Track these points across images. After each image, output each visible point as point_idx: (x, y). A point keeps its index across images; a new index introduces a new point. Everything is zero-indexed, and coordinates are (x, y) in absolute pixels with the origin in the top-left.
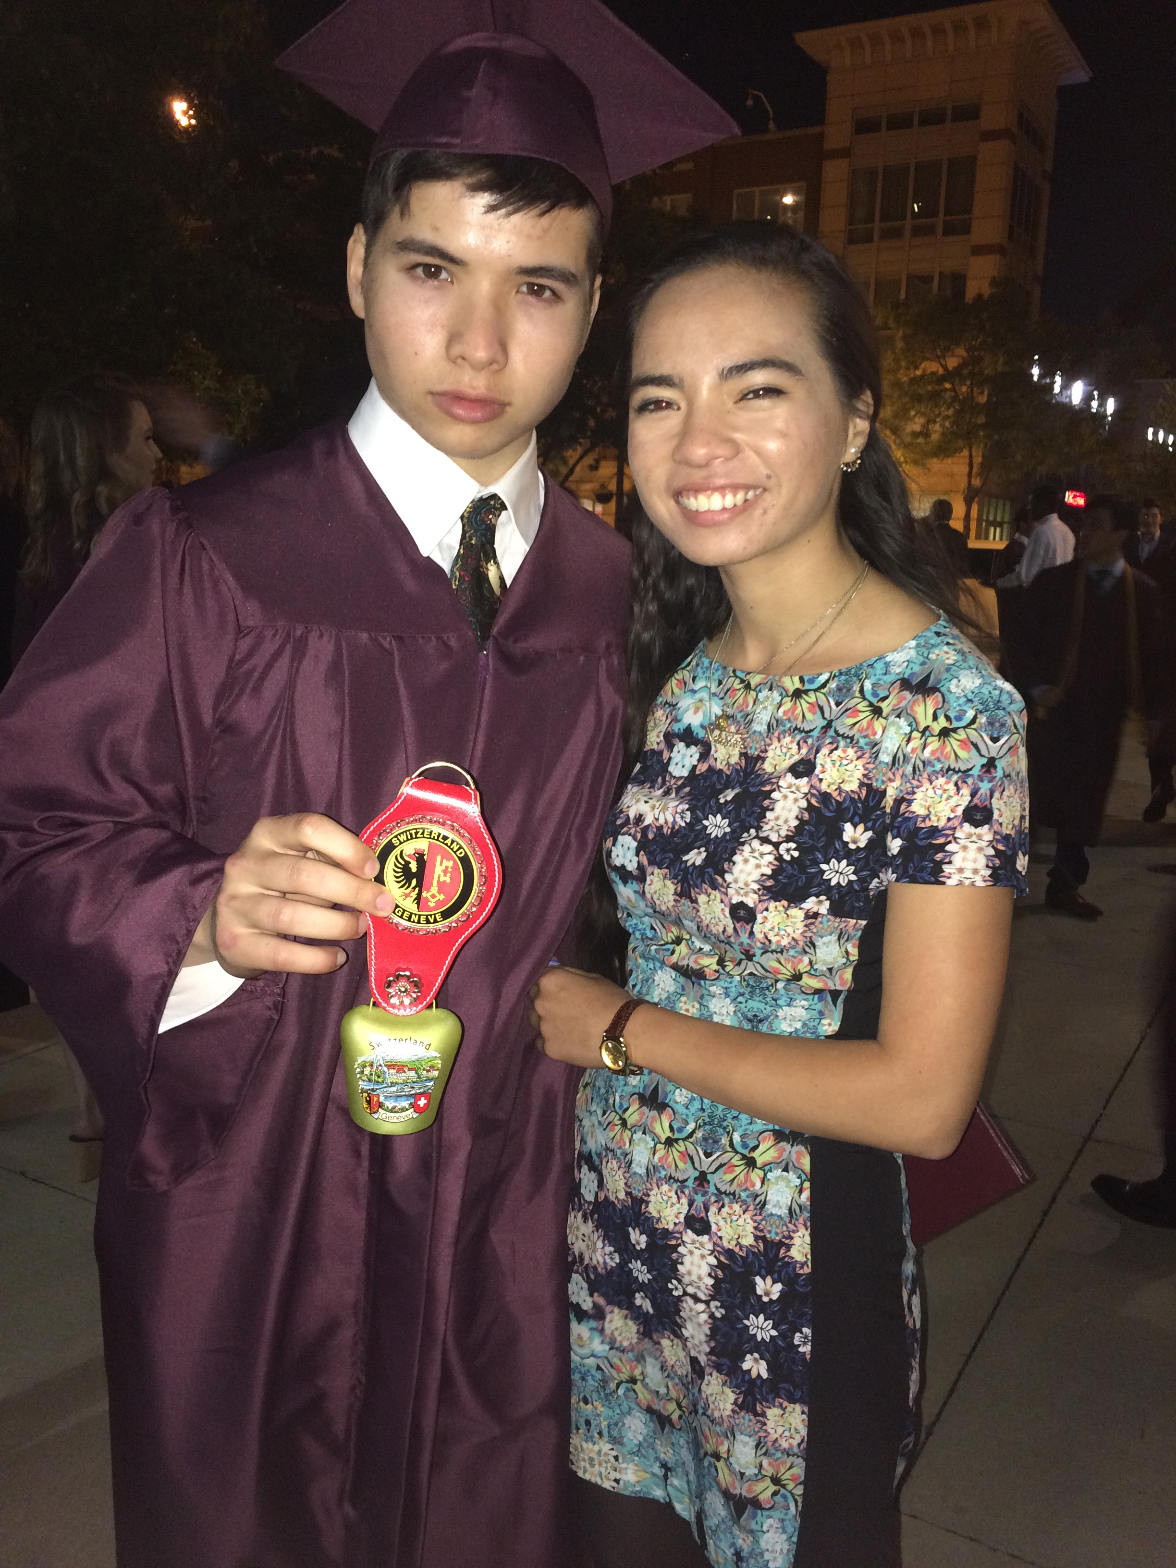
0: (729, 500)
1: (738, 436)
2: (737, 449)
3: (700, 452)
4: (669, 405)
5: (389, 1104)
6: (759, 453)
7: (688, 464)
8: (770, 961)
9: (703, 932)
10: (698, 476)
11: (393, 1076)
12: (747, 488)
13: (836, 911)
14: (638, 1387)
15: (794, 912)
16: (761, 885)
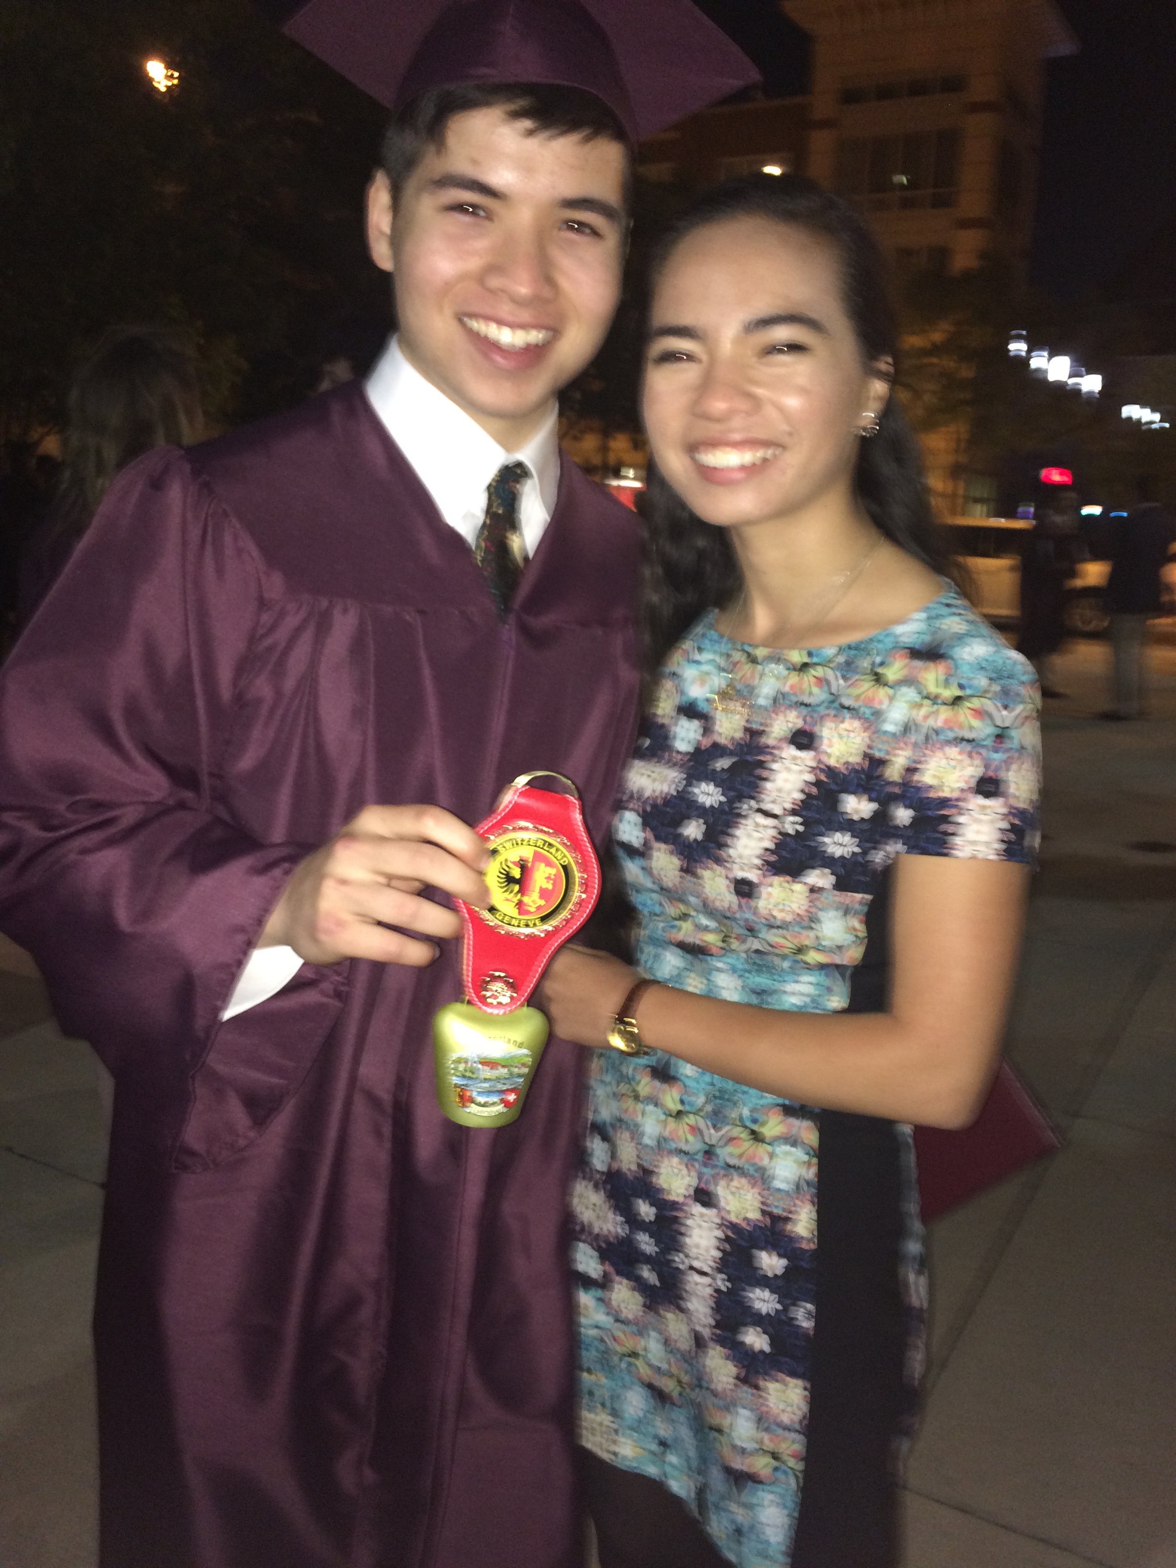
0: (747, 457)
1: (760, 391)
2: (756, 403)
3: (719, 406)
4: (690, 358)
5: (481, 1099)
6: (781, 409)
7: (707, 417)
8: (773, 937)
9: (708, 909)
10: (714, 430)
11: (486, 1072)
12: (766, 444)
13: (841, 886)
14: (639, 1363)
15: (798, 887)
16: (764, 860)
